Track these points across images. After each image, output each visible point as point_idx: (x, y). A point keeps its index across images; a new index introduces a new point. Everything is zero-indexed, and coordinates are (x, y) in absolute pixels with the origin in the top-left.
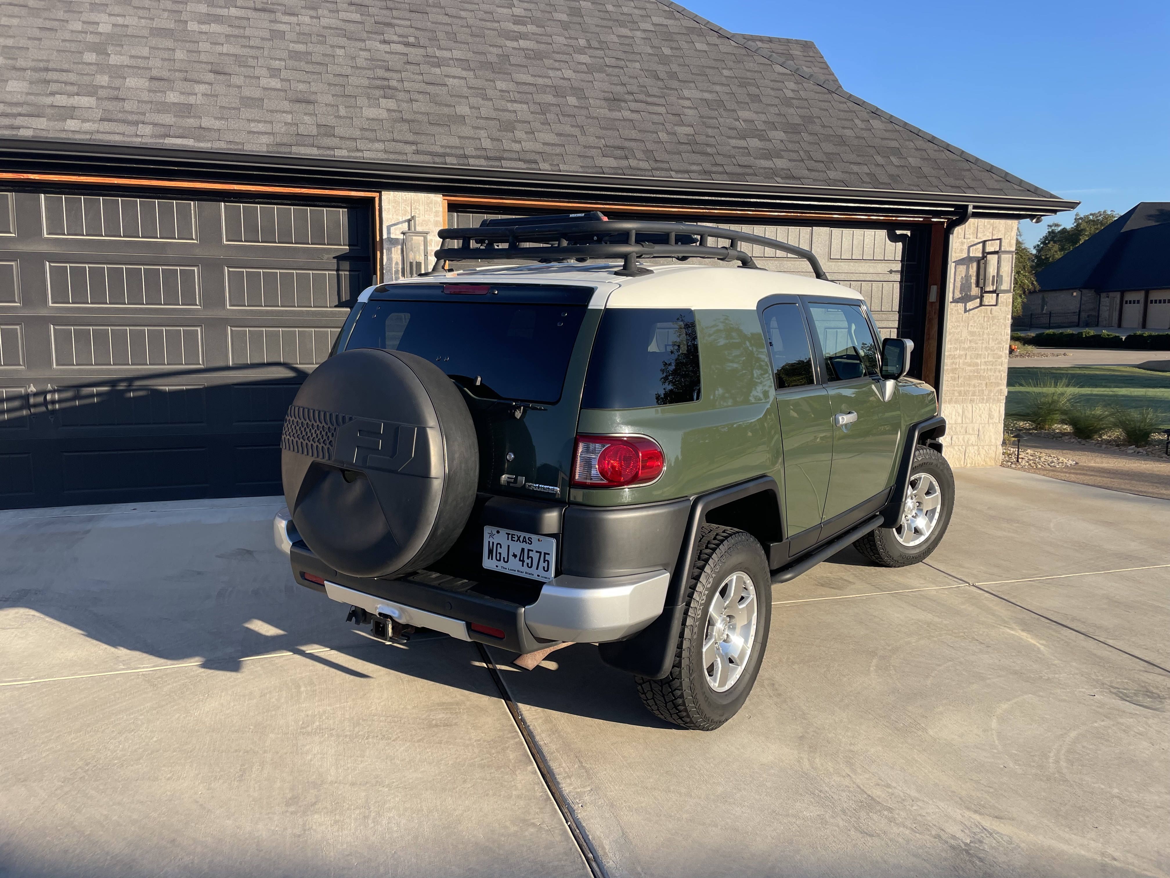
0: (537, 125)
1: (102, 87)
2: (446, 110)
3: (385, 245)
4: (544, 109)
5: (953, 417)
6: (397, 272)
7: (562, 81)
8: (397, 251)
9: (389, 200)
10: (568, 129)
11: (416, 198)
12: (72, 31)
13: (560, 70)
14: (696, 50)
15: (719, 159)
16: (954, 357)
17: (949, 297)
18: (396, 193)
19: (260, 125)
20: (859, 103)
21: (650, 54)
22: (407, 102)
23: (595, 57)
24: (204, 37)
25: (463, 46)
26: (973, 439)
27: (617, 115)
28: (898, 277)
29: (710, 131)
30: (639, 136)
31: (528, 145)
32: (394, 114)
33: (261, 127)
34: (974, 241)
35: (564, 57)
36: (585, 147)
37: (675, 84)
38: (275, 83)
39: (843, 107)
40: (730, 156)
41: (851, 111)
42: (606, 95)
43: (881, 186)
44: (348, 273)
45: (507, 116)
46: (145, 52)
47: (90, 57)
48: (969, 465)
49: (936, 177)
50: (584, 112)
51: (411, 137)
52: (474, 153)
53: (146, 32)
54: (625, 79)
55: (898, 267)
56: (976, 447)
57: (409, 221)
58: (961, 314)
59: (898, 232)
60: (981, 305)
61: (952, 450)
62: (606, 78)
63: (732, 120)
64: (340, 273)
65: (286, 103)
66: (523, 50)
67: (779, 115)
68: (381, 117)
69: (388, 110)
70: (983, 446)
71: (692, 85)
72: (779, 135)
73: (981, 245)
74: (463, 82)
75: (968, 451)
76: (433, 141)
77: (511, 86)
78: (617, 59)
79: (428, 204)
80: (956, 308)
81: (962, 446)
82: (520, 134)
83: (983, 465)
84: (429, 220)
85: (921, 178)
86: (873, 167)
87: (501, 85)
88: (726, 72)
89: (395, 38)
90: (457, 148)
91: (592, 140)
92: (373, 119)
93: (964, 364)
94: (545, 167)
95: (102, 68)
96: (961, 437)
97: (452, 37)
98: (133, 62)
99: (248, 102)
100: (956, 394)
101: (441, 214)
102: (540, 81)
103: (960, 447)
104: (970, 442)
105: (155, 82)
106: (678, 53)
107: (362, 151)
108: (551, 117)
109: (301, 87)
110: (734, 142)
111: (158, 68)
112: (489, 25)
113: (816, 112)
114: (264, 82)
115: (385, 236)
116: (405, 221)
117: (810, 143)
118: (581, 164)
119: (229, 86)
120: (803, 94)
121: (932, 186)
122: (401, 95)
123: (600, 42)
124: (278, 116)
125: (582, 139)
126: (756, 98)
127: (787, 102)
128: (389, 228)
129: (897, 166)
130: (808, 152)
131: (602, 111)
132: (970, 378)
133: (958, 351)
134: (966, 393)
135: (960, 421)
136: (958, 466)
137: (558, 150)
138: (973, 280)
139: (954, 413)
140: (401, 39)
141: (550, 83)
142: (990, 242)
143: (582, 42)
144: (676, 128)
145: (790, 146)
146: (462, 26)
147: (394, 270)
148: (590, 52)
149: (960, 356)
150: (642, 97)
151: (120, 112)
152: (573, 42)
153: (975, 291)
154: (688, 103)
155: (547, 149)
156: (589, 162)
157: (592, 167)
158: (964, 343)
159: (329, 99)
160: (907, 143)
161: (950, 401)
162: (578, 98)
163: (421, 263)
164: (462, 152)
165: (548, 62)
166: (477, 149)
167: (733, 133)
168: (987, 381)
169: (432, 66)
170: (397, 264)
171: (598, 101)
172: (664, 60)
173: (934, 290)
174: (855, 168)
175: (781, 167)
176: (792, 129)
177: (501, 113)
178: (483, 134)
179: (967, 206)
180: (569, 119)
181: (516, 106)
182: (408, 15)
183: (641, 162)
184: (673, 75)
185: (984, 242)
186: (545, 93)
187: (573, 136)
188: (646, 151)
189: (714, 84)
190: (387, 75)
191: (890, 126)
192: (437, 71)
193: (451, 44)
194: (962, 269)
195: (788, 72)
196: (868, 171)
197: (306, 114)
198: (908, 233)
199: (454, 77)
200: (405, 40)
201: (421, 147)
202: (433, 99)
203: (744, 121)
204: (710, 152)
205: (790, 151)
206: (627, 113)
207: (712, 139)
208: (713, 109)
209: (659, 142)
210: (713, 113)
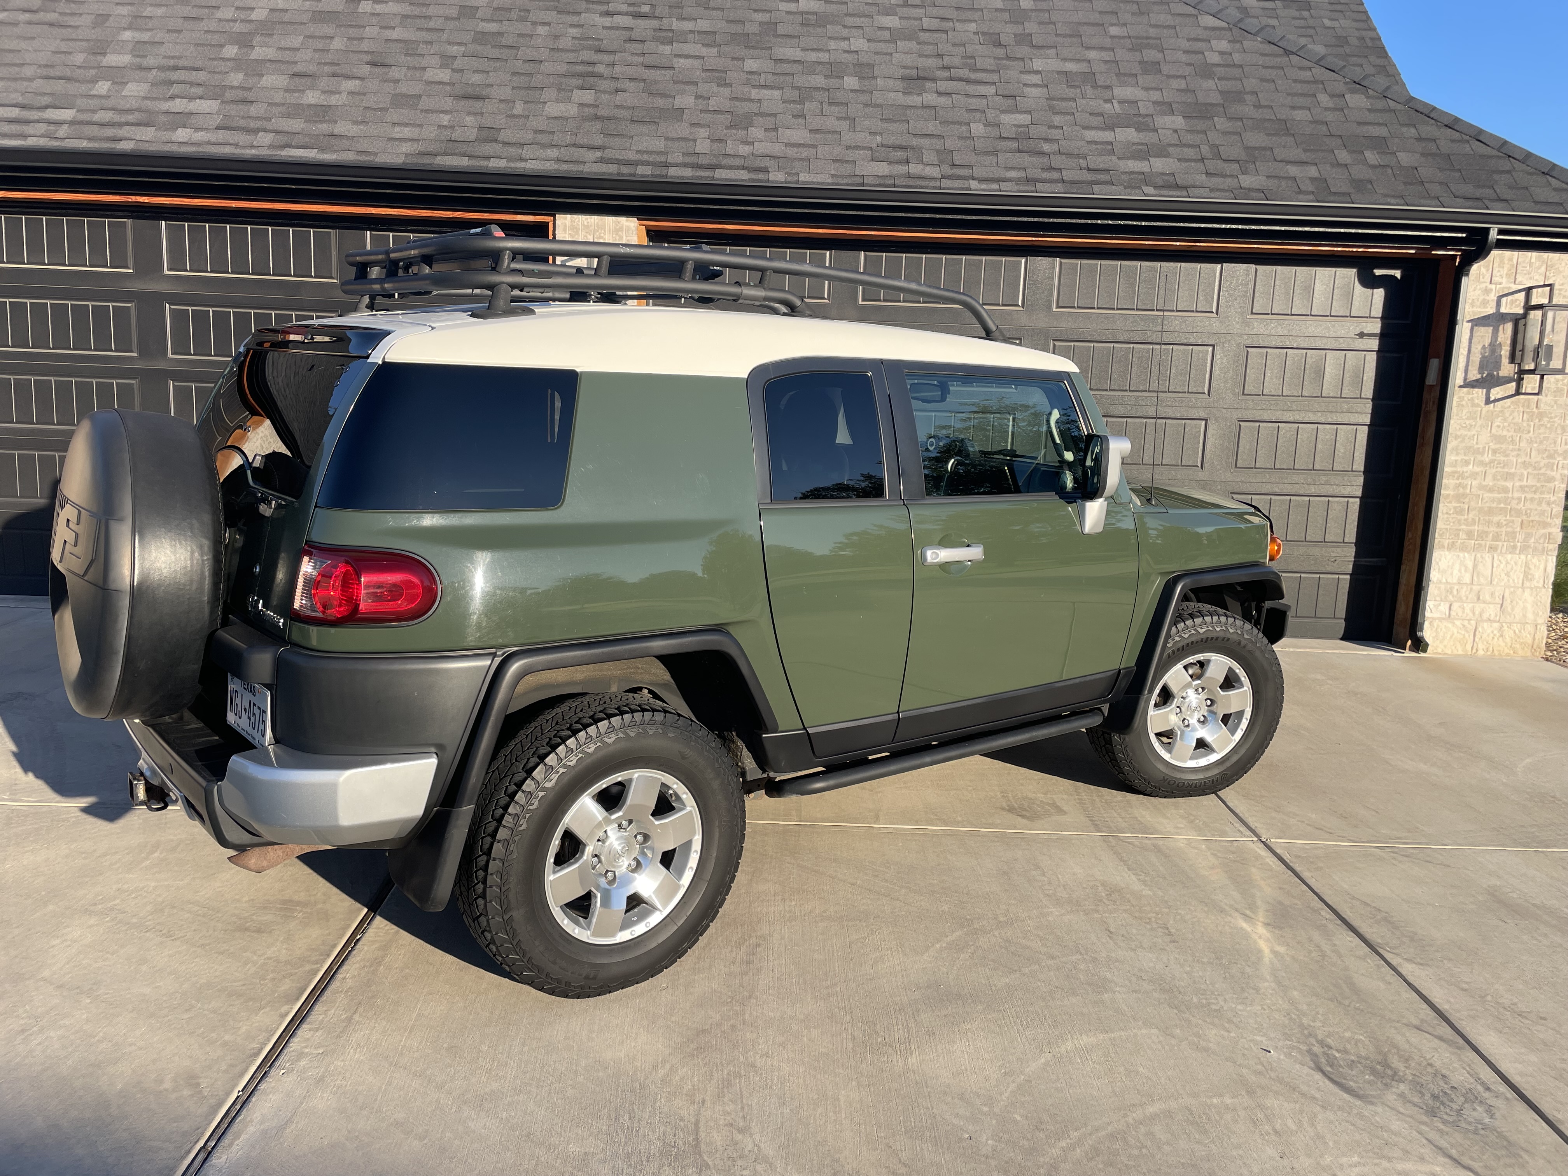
0: (785, 119)
1: (232, 87)
2: (660, 102)
4: (805, 94)
5: (1456, 572)
7: (846, 55)
9: (565, 226)
10: (832, 123)
11: (599, 224)
12: (220, 20)
13: (848, 39)
15: (1057, 161)
16: (1461, 476)
17: (1457, 376)
18: (575, 216)
19: (406, 130)
21: (997, 10)
22: (611, 93)
23: (908, 18)
24: (374, 20)
25: (714, 13)
26: (1492, 611)
27: (916, 100)
28: (1374, 344)
29: (1057, 120)
30: (938, 130)
31: (763, 148)
32: (586, 110)
33: (407, 132)
34: (1509, 288)
35: (858, 21)
36: (848, 147)
37: (1023, 51)
38: (444, 75)
40: (1078, 156)
41: (1316, 82)
42: (907, 71)
43: (1332, 198)
45: (745, 107)
46: (296, 41)
47: (231, 51)
48: (1481, 652)
49: (1441, 183)
50: (864, 98)
51: (599, 140)
52: (681, 159)
53: (305, 18)
54: (943, 48)
55: (1376, 327)
56: (1496, 625)
58: (1478, 405)
59: (1378, 272)
60: (1518, 392)
61: (1450, 625)
62: (916, 48)
63: (1101, 102)
65: (449, 100)
66: (802, 13)
67: (1186, 91)
68: (567, 114)
69: (581, 105)
70: (1510, 623)
71: (1052, 52)
73: (1522, 294)
74: (697, 63)
75: (1480, 629)
76: (628, 145)
77: (767, 65)
78: (942, 18)
79: (617, 232)
80: (1470, 397)
81: (1469, 620)
82: (756, 133)
83: (1508, 655)
85: (1411, 184)
86: (1328, 167)
87: (751, 64)
88: (1114, 31)
89: (624, 8)
90: (658, 153)
91: (862, 138)
92: (556, 118)
93: (1481, 487)
94: (777, 177)
95: (239, 64)
96: (1468, 607)
98: (278, 55)
99: (401, 100)
100: (1463, 536)
102: (813, 56)
103: (1466, 623)
104: (1485, 616)
105: (297, 79)
107: (526, 161)
108: (810, 106)
109: (476, 78)
110: (1092, 134)
111: (306, 61)
113: (1251, 84)
114: (430, 75)
117: (1224, 133)
118: (833, 172)
119: (385, 81)
120: (1237, 58)
121: (1429, 197)
122: (605, 85)
124: (433, 117)
125: (846, 137)
126: (1153, 67)
127: (1206, 71)
129: (1374, 167)
130: (1218, 146)
131: (892, 95)
132: (1490, 511)
133: (1471, 467)
134: (1482, 535)
135: (1467, 579)
136: (1460, 652)
137: (805, 153)
138: (1505, 351)
139: (1457, 566)
140: (631, 9)
141: (826, 59)
142: (1540, 290)
144: (1002, 116)
145: (1189, 138)
148: (903, 11)
149: (1474, 475)
150: (965, 73)
151: (243, 118)
153: (1507, 369)
154: (1036, 79)
155: (791, 152)
156: (846, 169)
157: (850, 176)
158: (1482, 454)
159: (506, 93)
160: (1404, 129)
161: (1451, 547)
162: (861, 78)
164: (663, 159)
165: (833, 29)
166: (686, 154)
167: (1097, 121)
168: (1524, 517)
169: (662, 43)
171: (891, 81)
172: (1018, 18)
173: (1434, 365)
174: (1293, 170)
175: (1161, 171)
176: (1201, 113)
177: (738, 104)
178: (702, 133)
179: (1489, 229)
180: (837, 109)
181: (766, 93)
183: (928, 168)
184: (1025, 39)
185: (1529, 290)
186: (813, 73)
187: (834, 132)
188: (942, 152)
189: (1088, 48)
190: (595, 57)
191: (1380, 104)
192: (667, 49)
193: (699, 12)
194: (1484, 334)
195: (1224, 25)
196: (1317, 175)
197: (469, 114)
198: (1398, 274)
199: (687, 57)
200: (636, 9)
201: (608, 154)
202: (647, 87)
203: (1121, 102)
204: (1048, 151)
205: (1185, 146)
206: (930, 98)
207: (1057, 131)
208: (1073, 87)
209: (969, 137)
210: (1073, 93)
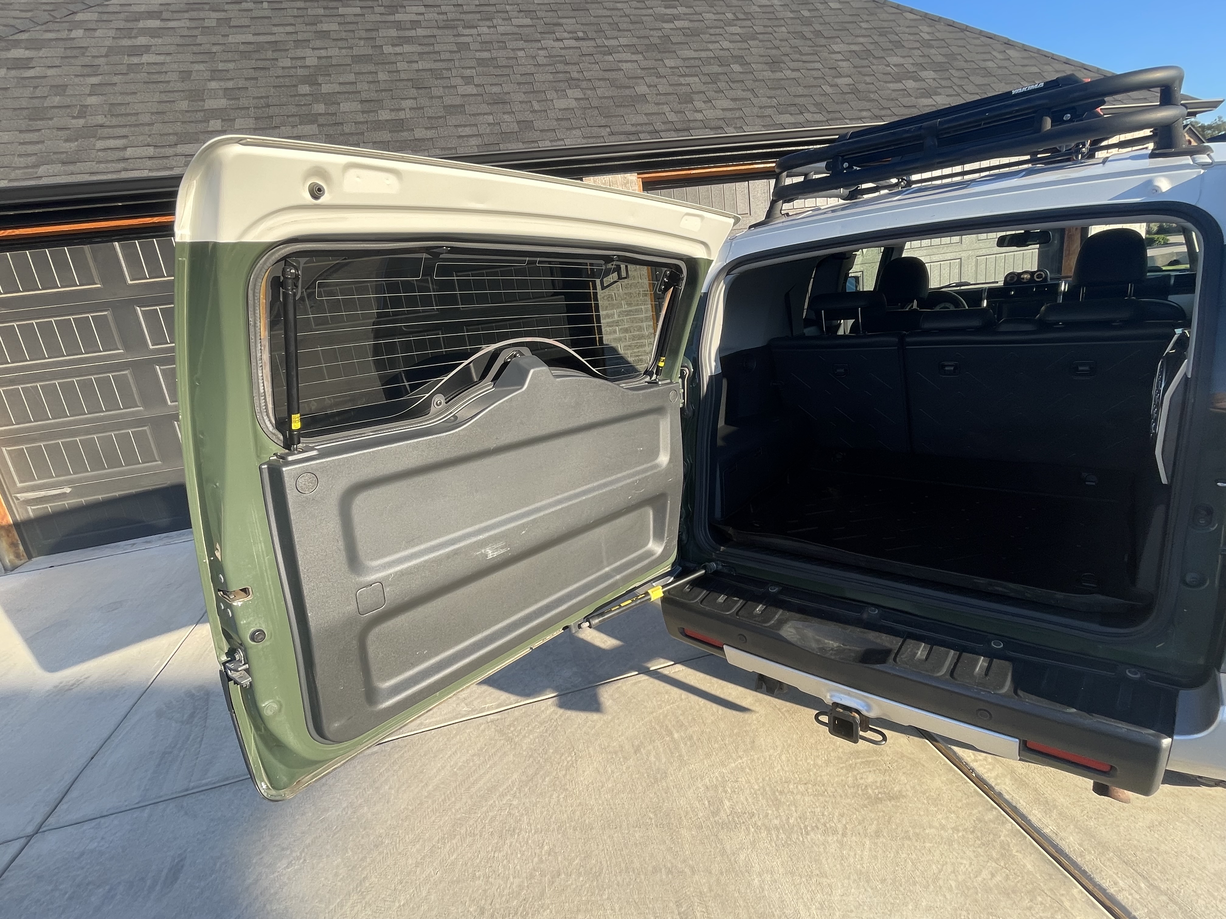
0: (711, 94)
1: (320, 114)
2: (627, 92)
4: (714, 79)
7: (722, 52)
10: (740, 94)
11: (614, 180)
12: (283, 68)
13: (718, 42)
14: (831, 9)
15: (885, 103)
18: (596, 177)
19: (467, 129)
20: (990, 37)
21: (792, 18)
22: (590, 89)
23: (744, 27)
24: (400, 58)
25: (626, 33)
27: (779, 75)
29: (868, 79)
30: (806, 92)
31: (710, 114)
32: (582, 102)
33: (467, 131)
35: (718, 31)
36: (761, 108)
37: (823, 41)
38: (471, 89)
39: (977, 42)
40: (892, 100)
41: (985, 45)
42: (765, 58)
45: (684, 89)
46: (351, 78)
47: (304, 89)
50: (751, 76)
51: (603, 122)
52: (663, 127)
53: (349, 61)
54: (777, 43)
62: (760, 44)
63: (884, 67)
65: (484, 106)
66: (680, 29)
67: (924, 56)
68: (571, 106)
69: (576, 99)
71: (838, 40)
72: (928, 74)
74: (635, 65)
76: (623, 121)
77: (679, 63)
78: (764, 26)
79: (625, 184)
82: (699, 105)
87: (669, 63)
88: (864, 25)
89: (566, 35)
90: (646, 124)
91: (764, 101)
92: (565, 109)
94: (731, 131)
95: (316, 97)
97: (615, 26)
98: (343, 89)
99: (452, 110)
102: (703, 54)
105: (365, 104)
106: (816, 13)
107: (563, 140)
108: (722, 85)
109: (495, 89)
110: (892, 86)
111: (366, 90)
112: (644, 12)
113: (955, 49)
114: (461, 90)
117: (960, 78)
118: (761, 123)
119: (432, 97)
120: (938, 35)
122: (584, 84)
123: (745, 13)
124: (481, 118)
125: (755, 101)
126: (899, 44)
127: (927, 44)
130: (961, 86)
131: (765, 73)
137: (738, 114)
140: (571, 35)
141: (712, 55)
143: (730, 16)
144: (835, 80)
145: (944, 83)
146: (621, 16)
148: (738, 23)
150: (797, 56)
151: (341, 135)
152: (721, 17)
154: (839, 57)
155: (728, 114)
156: (768, 120)
157: (772, 124)
159: (521, 97)
160: (1046, 67)
162: (740, 65)
164: (651, 128)
165: (706, 37)
166: (664, 123)
167: (889, 78)
169: (604, 54)
171: (759, 65)
172: (807, 22)
176: (939, 68)
177: (676, 88)
178: (666, 108)
180: (738, 85)
181: (689, 80)
182: (572, 14)
183: (815, 115)
184: (818, 34)
186: (710, 64)
187: (746, 99)
188: (816, 104)
189: (857, 36)
191: (1025, 54)
192: (610, 58)
193: (616, 33)
195: (919, 17)
197: (504, 113)
199: (626, 61)
200: (575, 35)
201: (615, 129)
202: (613, 84)
203: (895, 65)
204: (875, 98)
205: (944, 87)
206: (789, 73)
207: (871, 86)
208: (863, 59)
209: (826, 94)
210: (865, 63)
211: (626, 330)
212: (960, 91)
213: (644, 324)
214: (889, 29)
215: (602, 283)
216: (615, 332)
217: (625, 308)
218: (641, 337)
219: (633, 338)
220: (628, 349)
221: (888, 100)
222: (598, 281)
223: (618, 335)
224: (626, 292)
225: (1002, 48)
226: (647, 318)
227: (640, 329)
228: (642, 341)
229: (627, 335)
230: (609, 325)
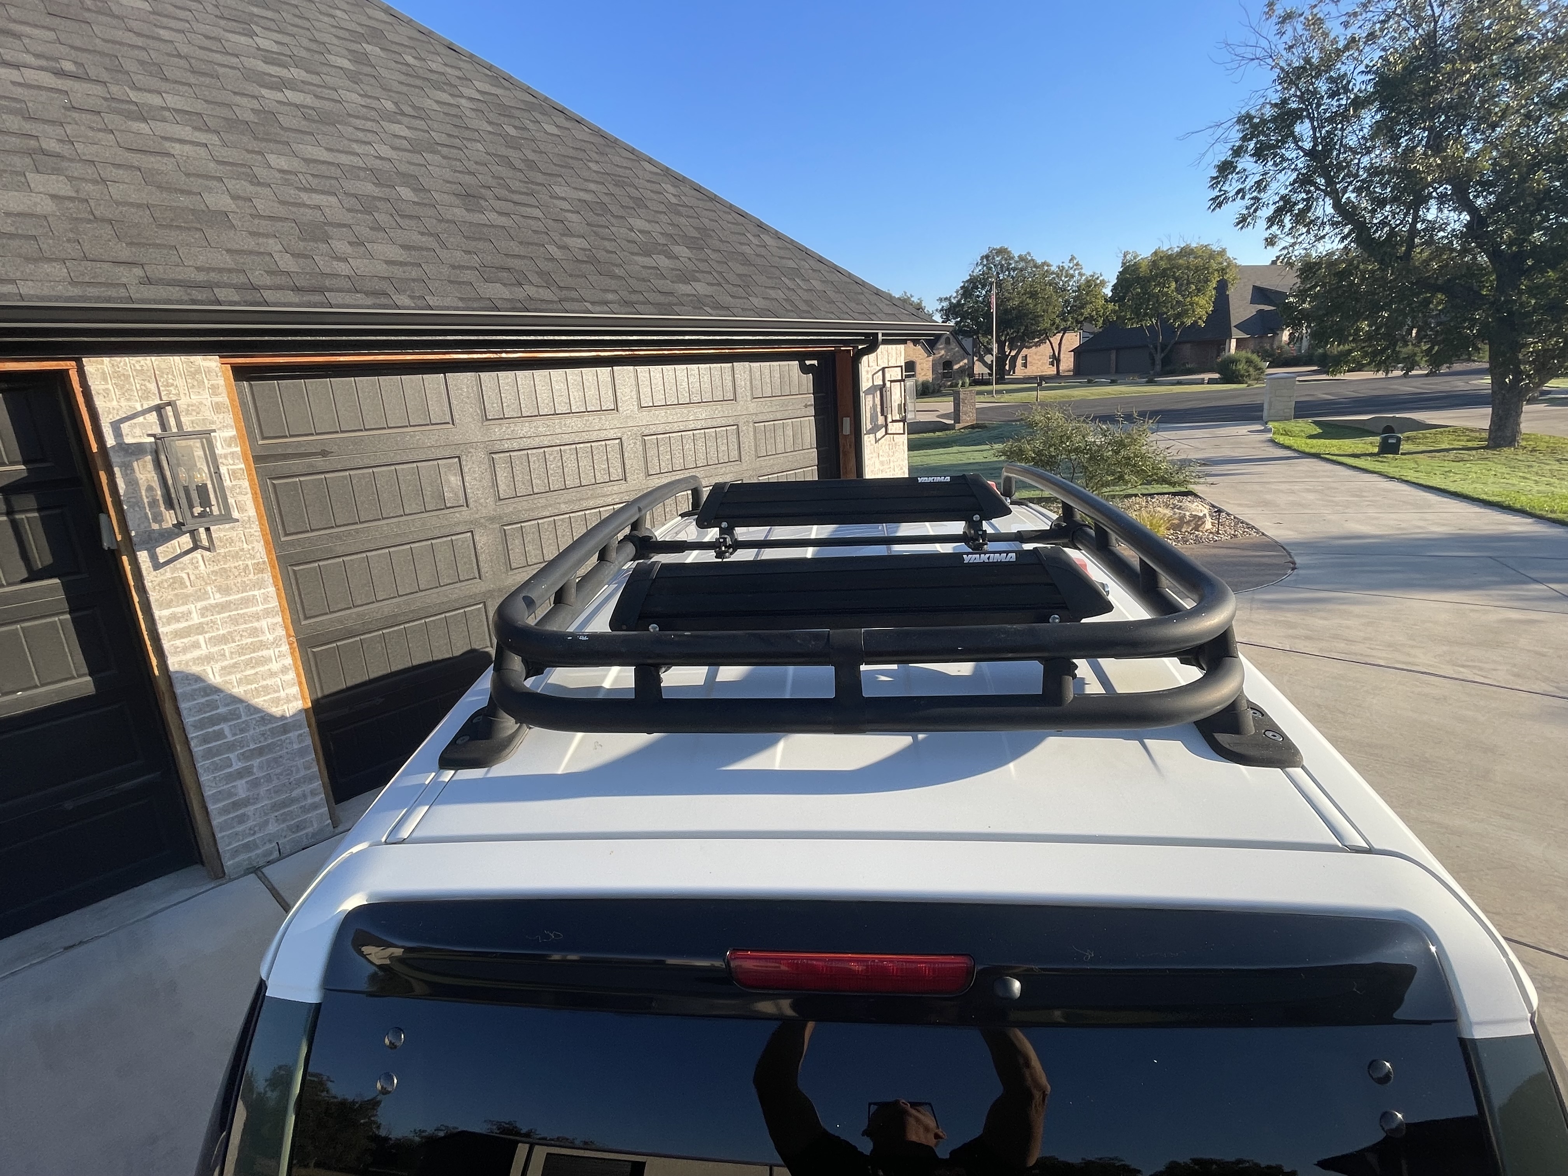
0: (364, 231)
2: (184, 201)
3: (115, 459)
4: (366, 205)
6: (153, 503)
7: (378, 162)
8: (144, 467)
9: (104, 373)
10: (416, 238)
11: (163, 366)
13: (370, 143)
14: (546, 132)
15: (634, 284)
17: (864, 427)
18: (118, 360)
20: (743, 215)
21: (490, 132)
22: (95, 182)
23: (416, 129)
25: (180, 88)
28: (812, 411)
29: (608, 245)
30: (522, 251)
31: (362, 266)
32: (69, 205)
34: (876, 370)
35: (369, 125)
36: (453, 267)
37: (540, 178)
39: (729, 218)
40: (644, 280)
41: (738, 224)
42: (454, 187)
44: (36, 514)
45: (309, 215)
50: (431, 212)
51: (125, 253)
52: (268, 280)
54: (471, 166)
55: (811, 400)
57: (159, 409)
58: (872, 445)
59: (808, 362)
60: (887, 434)
62: (444, 162)
63: (626, 230)
64: (18, 516)
66: (297, 106)
67: (673, 225)
68: (39, 210)
69: (53, 197)
71: (561, 180)
72: (681, 251)
73: (881, 373)
74: (202, 151)
76: (176, 258)
77: (296, 164)
78: (449, 135)
79: (193, 375)
80: (870, 439)
82: (341, 247)
84: (201, 403)
86: (787, 291)
87: (277, 161)
88: (593, 166)
89: (29, 59)
90: (230, 271)
91: (459, 257)
92: (19, 214)
97: (157, 70)
101: (222, 389)
102: (343, 159)
106: (525, 134)
107: (13, 281)
110: (639, 259)
112: (218, 58)
113: (706, 222)
115: (110, 441)
116: (150, 410)
117: (718, 262)
120: (685, 199)
122: (77, 170)
123: (414, 107)
125: (443, 254)
126: (640, 202)
127: (674, 209)
128: (116, 426)
129: (807, 291)
130: (721, 273)
131: (456, 210)
137: (414, 273)
138: (879, 410)
140: (43, 63)
141: (361, 164)
142: (888, 369)
143: (389, 105)
144: (564, 239)
145: (701, 266)
146: (169, 55)
147: (146, 500)
148: (405, 120)
150: (503, 193)
152: (374, 104)
153: (881, 421)
154: (565, 205)
155: (398, 272)
156: (469, 292)
157: (475, 299)
160: (802, 263)
162: (413, 190)
163: (206, 484)
164: (242, 279)
165: (348, 131)
166: (270, 273)
167: (635, 248)
169: (129, 118)
170: (150, 489)
171: (446, 196)
172: (512, 143)
173: (847, 423)
174: (772, 293)
175: (704, 293)
176: (694, 244)
177: (294, 209)
178: (273, 245)
179: (880, 334)
180: (413, 223)
181: (318, 199)
182: (48, 21)
183: (540, 290)
184: (531, 165)
185: (883, 371)
186: (358, 178)
187: (428, 249)
188: (541, 273)
189: (586, 180)
190: (29, 127)
192: (143, 127)
193: (155, 83)
194: (870, 398)
195: (659, 171)
198: (815, 362)
199: (181, 141)
200: (53, 64)
201: (157, 271)
202: (149, 178)
203: (640, 231)
204: (620, 274)
205: (703, 272)
206: (493, 216)
207: (614, 256)
208: (598, 215)
209: (553, 259)
210: (602, 220)
211: (223, 639)
212: (721, 280)
213: (264, 624)
214: (626, 180)
215: (153, 557)
216: (196, 645)
217: (218, 598)
218: (263, 645)
219: (242, 650)
220: (230, 673)
221: (638, 279)
222: (143, 556)
223: (203, 651)
224: (216, 568)
225: (756, 230)
226: (267, 613)
227: (255, 632)
228: (260, 654)
229: (225, 647)
230: (178, 634)
